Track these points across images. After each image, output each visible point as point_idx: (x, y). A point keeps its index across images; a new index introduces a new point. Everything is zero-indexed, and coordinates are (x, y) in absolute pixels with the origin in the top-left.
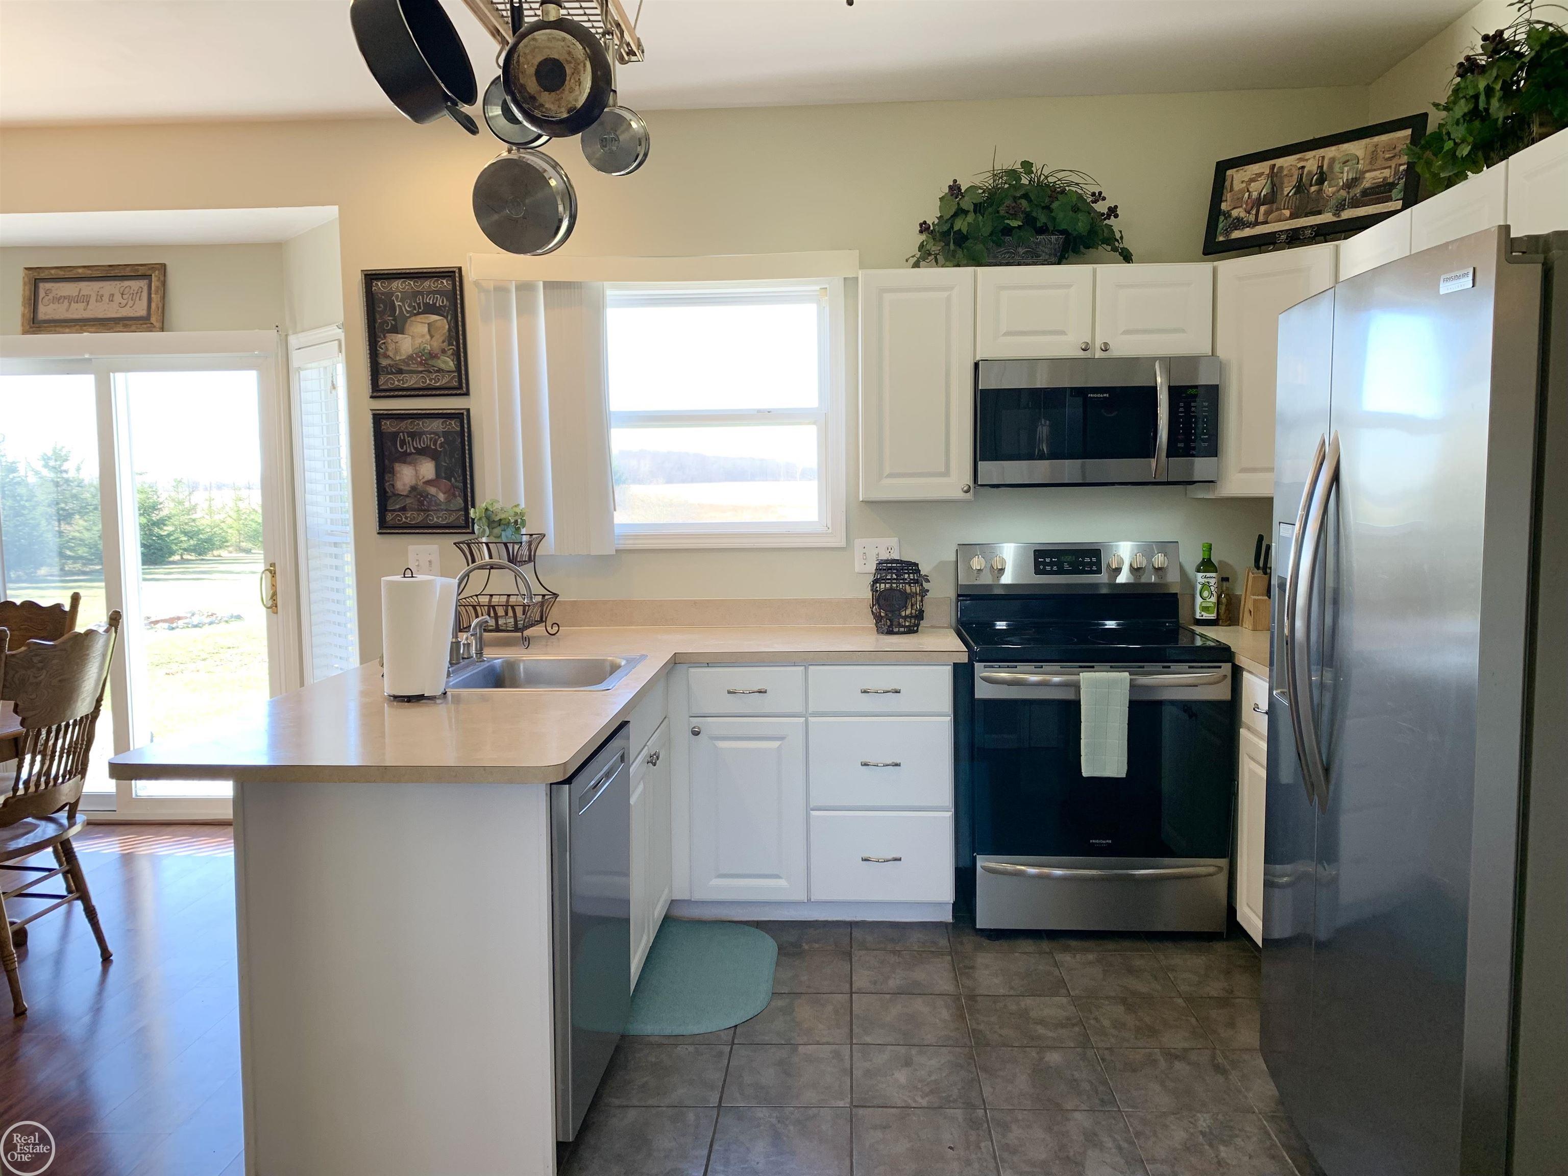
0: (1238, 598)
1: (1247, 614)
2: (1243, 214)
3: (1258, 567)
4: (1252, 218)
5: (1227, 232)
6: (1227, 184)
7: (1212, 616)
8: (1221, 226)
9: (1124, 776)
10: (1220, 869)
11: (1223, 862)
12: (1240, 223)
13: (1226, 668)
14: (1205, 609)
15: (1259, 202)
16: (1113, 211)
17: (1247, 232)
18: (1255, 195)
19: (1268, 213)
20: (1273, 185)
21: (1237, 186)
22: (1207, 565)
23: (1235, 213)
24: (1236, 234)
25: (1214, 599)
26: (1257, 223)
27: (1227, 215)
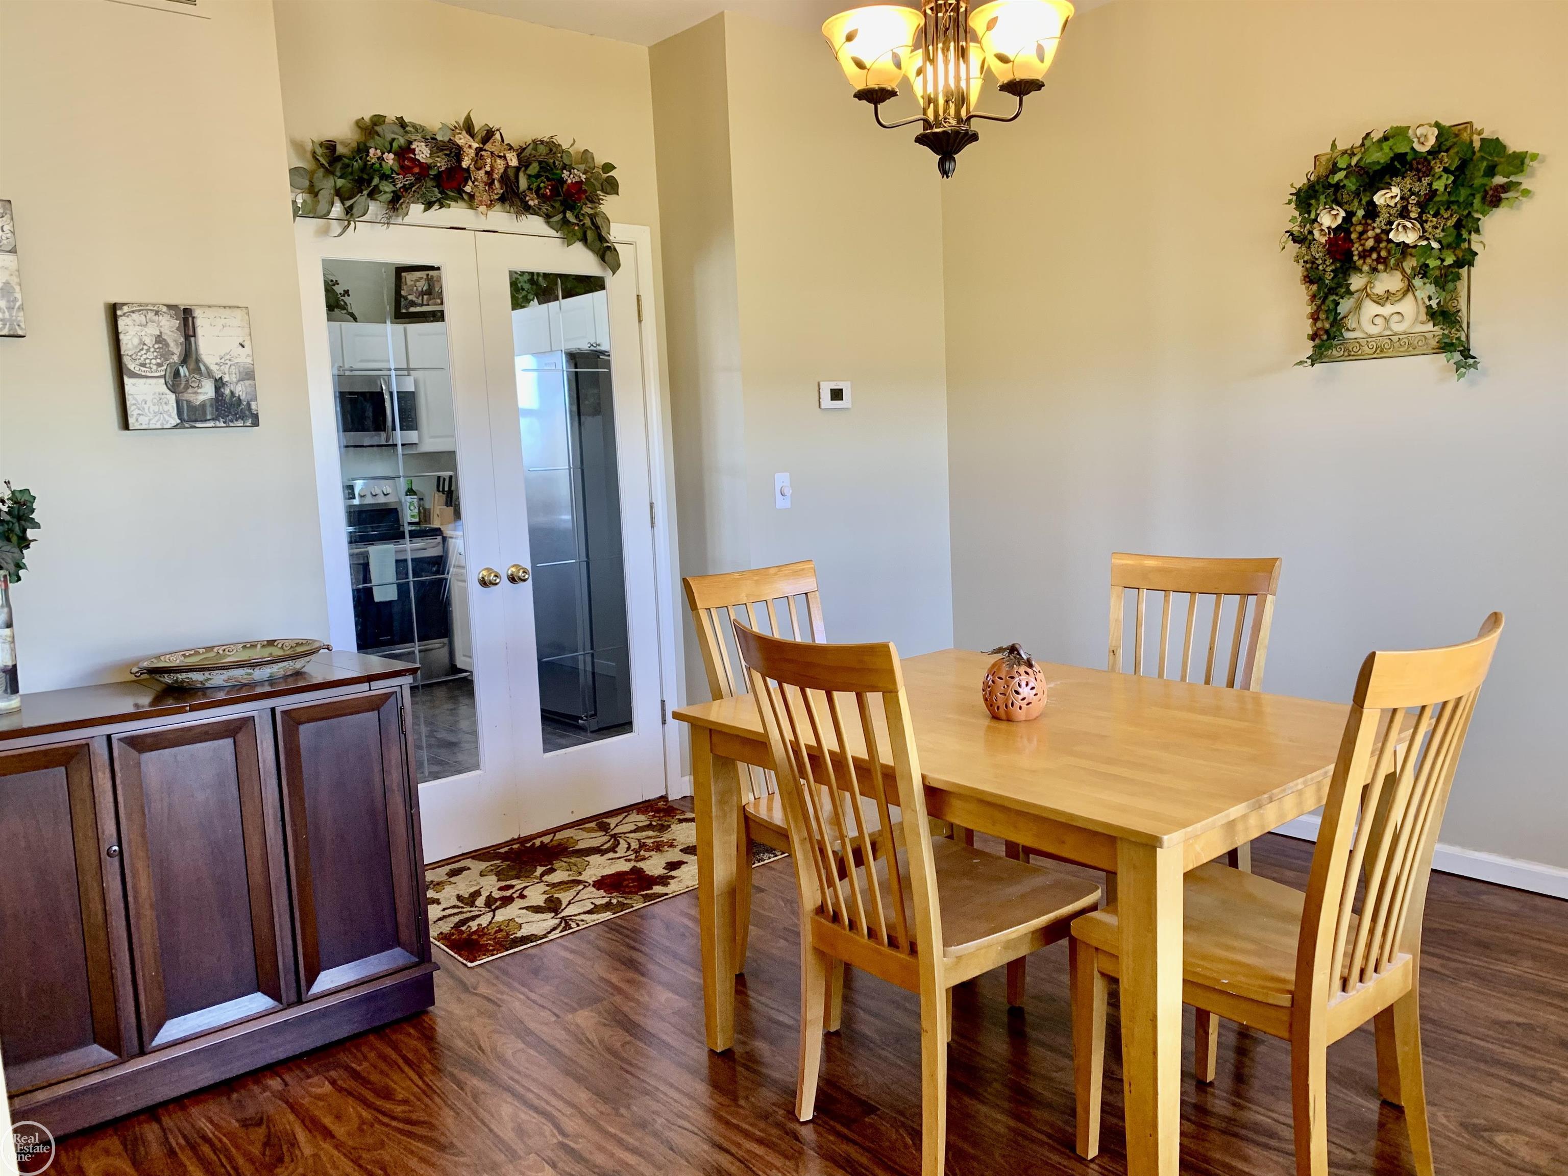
0: (429, 510)
1: (435, 516)
2: (414, 299)
3: (438, 491)
4: (420, 301)
5: (407, 308)
6: (403, 280)
7: (417, 520)
8: (402, 304)
9: (396, 599)
10: (444, 644)
11: (445, 640)
12: (413, 304)
13: (439, 538)
14: (413, 516)
15: (422, 293)
16: (347, 292)
17: (418, 309)
18: (420, 289)
19: (429, 300)
20: (429, 285)
21: (409, 283)
22: (410, 492)
23: (410, 297)
24: (412, 310)
25: (417, 510)
26: (422, 305)
27: (406, 298)
